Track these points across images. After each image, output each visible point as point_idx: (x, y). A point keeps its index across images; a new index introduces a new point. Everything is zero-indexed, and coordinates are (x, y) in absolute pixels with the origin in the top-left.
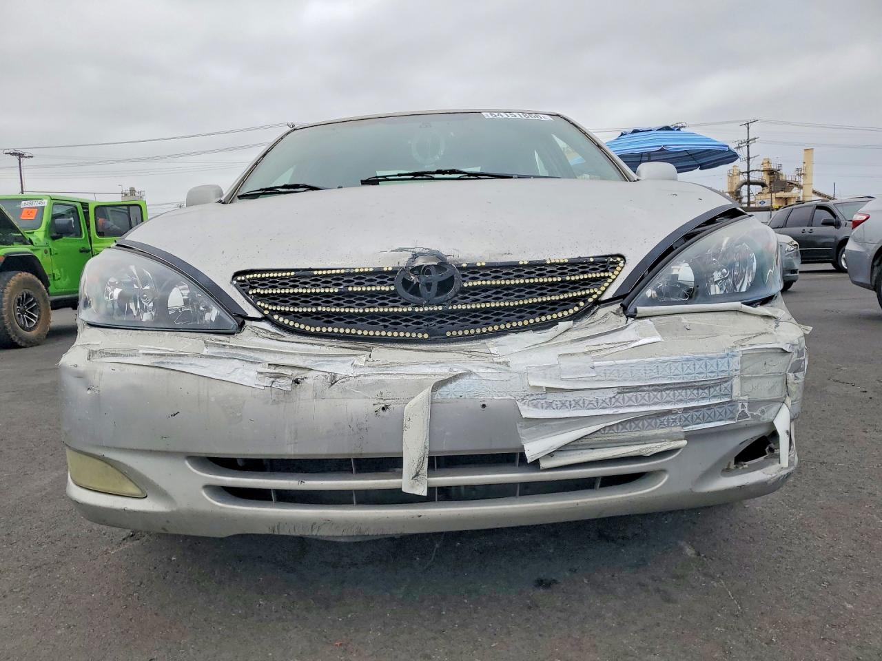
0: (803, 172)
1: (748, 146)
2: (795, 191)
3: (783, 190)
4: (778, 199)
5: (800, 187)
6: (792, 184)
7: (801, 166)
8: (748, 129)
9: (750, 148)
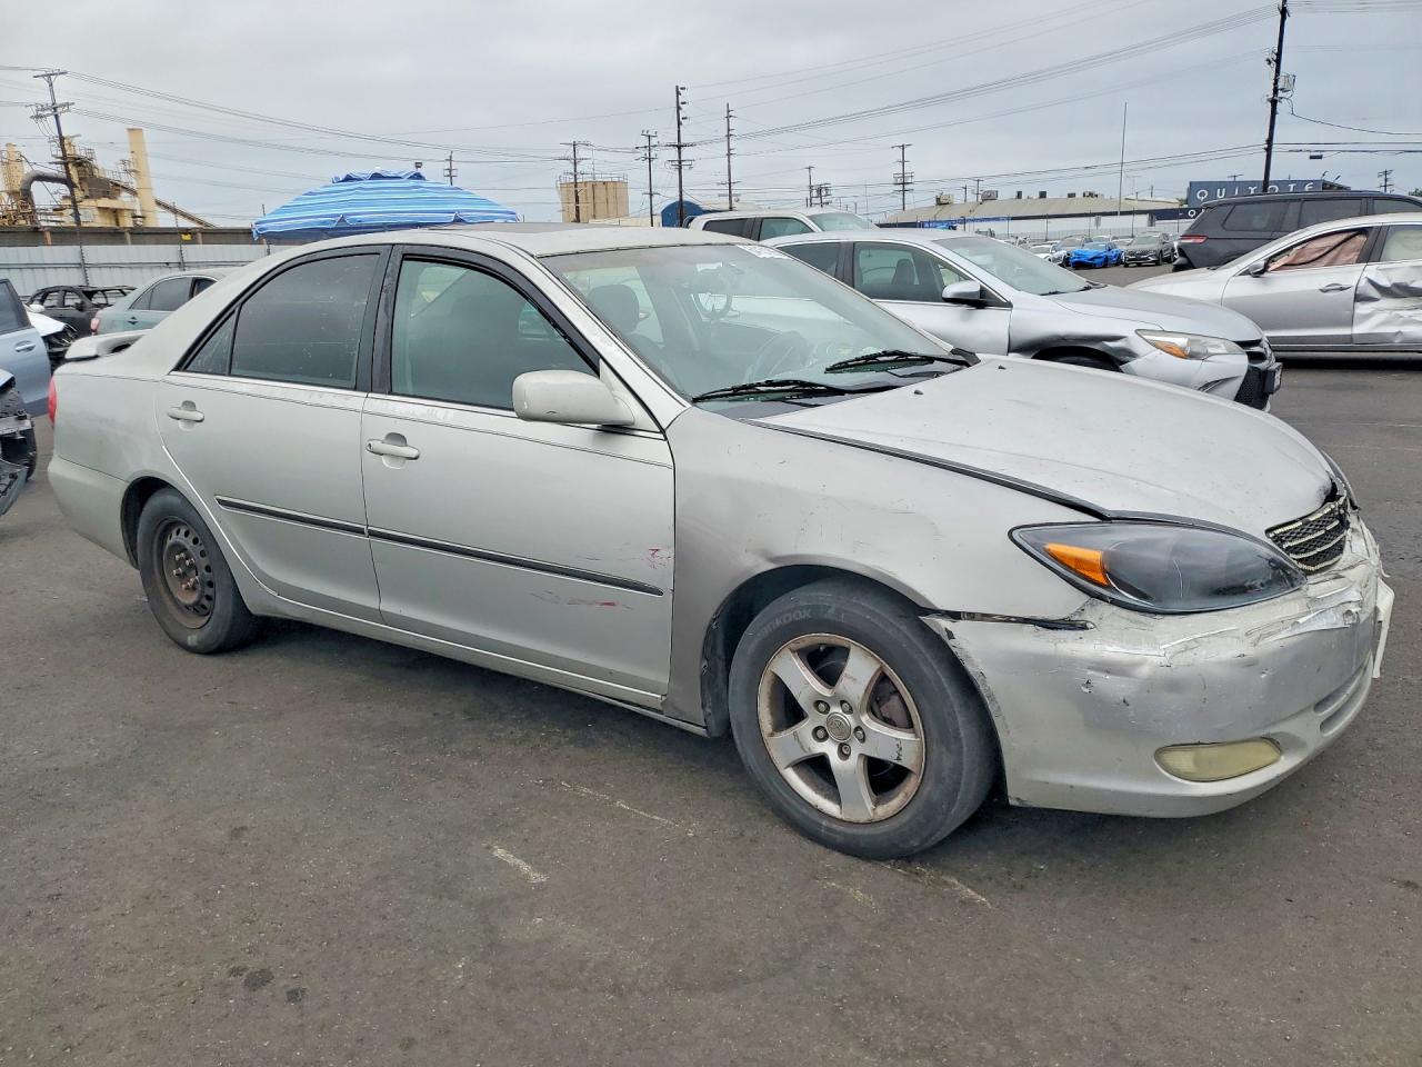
0: (132, 168)
1: (56, 116)
2: (124, 200)
3: (107, 195)
4: (102, 210)
5: (134, 193)
6: (118, 185)
7: (128, 156)
8: (51, 85)
9: (61, 119)
